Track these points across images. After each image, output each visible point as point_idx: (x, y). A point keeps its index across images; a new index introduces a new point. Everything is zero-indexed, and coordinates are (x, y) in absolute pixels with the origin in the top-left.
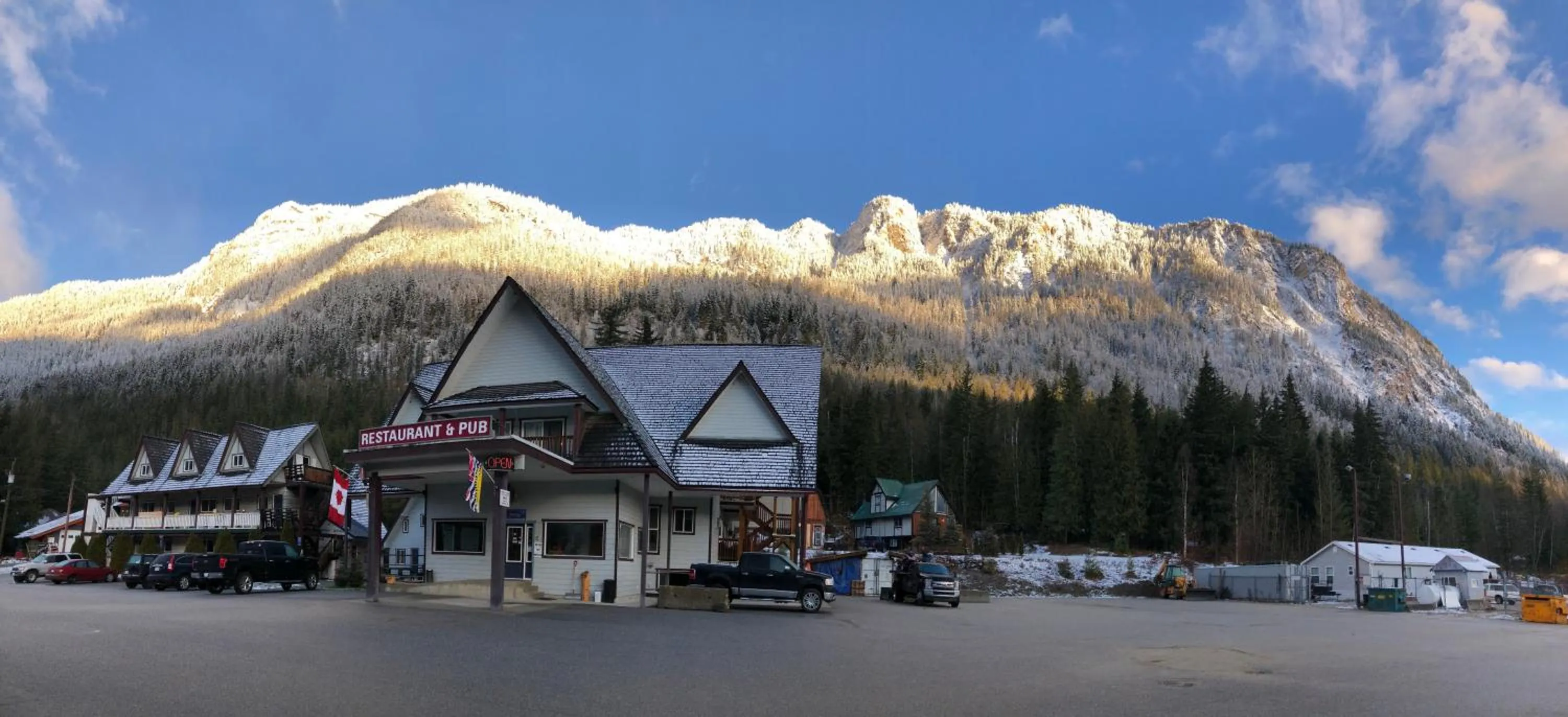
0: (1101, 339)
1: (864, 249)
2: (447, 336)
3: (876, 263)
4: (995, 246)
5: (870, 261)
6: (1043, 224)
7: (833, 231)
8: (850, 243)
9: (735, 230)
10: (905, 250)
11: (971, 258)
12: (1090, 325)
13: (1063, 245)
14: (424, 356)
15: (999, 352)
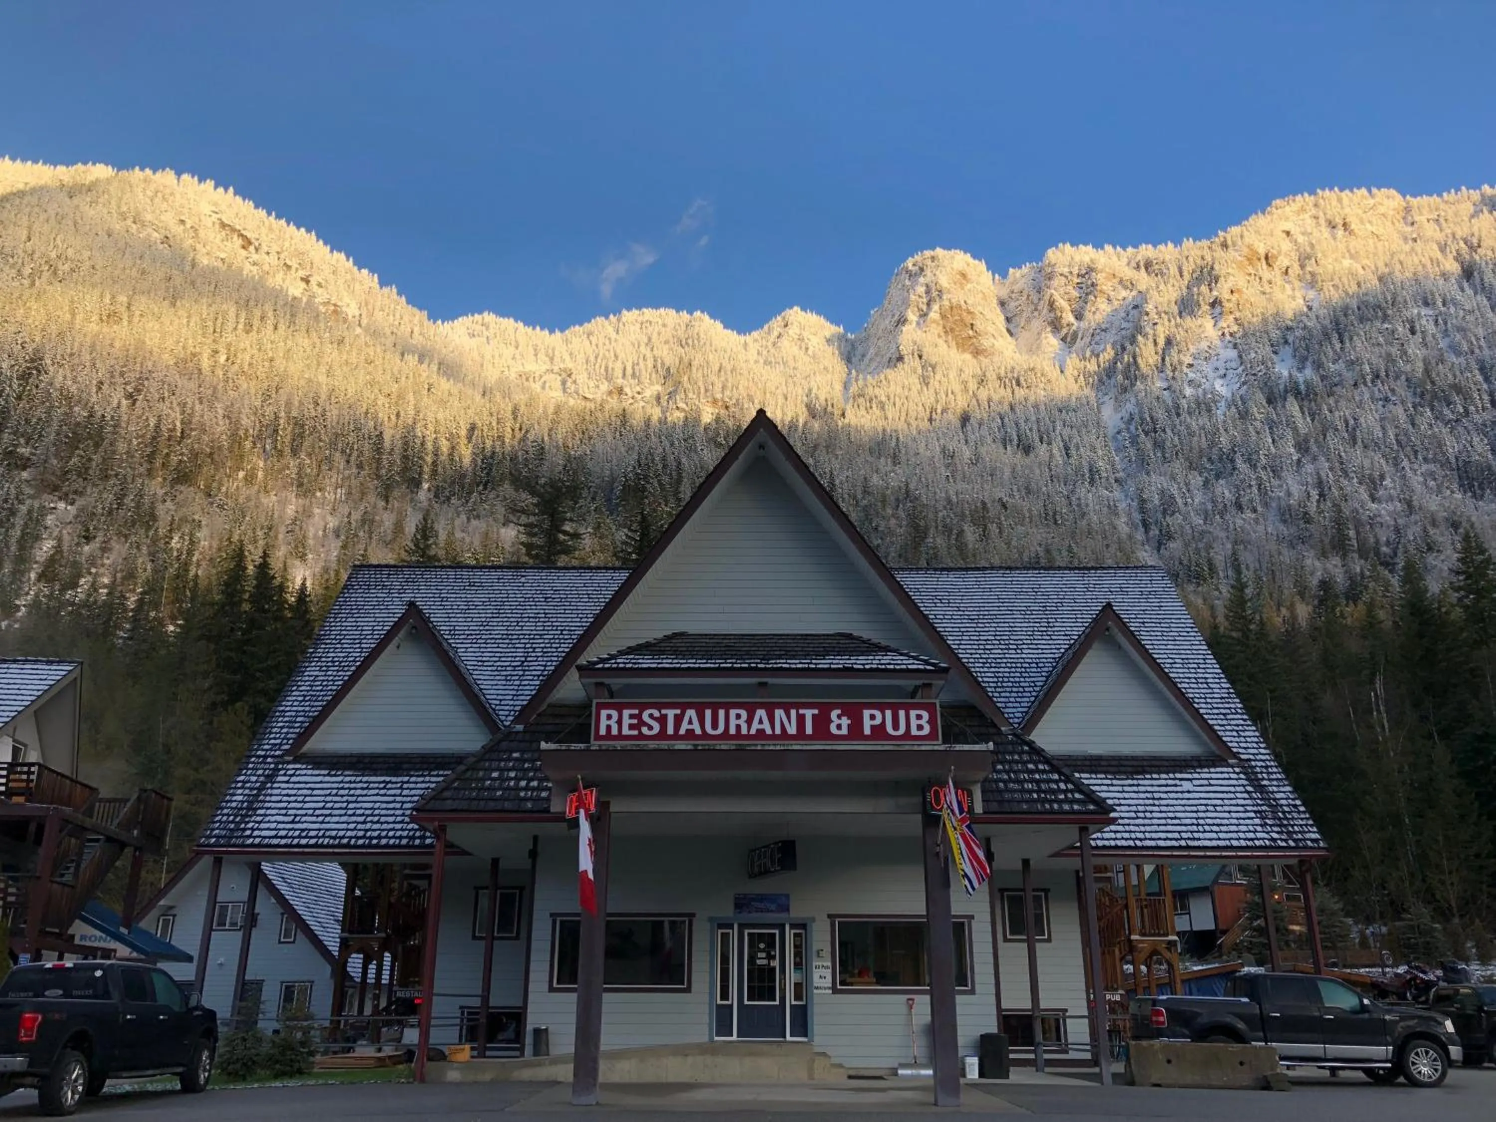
0: (1432, 467)
1: (900, 359)
2: (100, 499)
3: (927, 384)
4: (1153, 315)
5: (914, 381)
6: (1246, 251)
7: (841, 330)
8: (872, 351)
9: (668, 333)
10: (977, 352)
11: (1109, 347)
12: (1399, 442)
13: (1297, 284)
14: (38, 538)
15: (1202, 533)
